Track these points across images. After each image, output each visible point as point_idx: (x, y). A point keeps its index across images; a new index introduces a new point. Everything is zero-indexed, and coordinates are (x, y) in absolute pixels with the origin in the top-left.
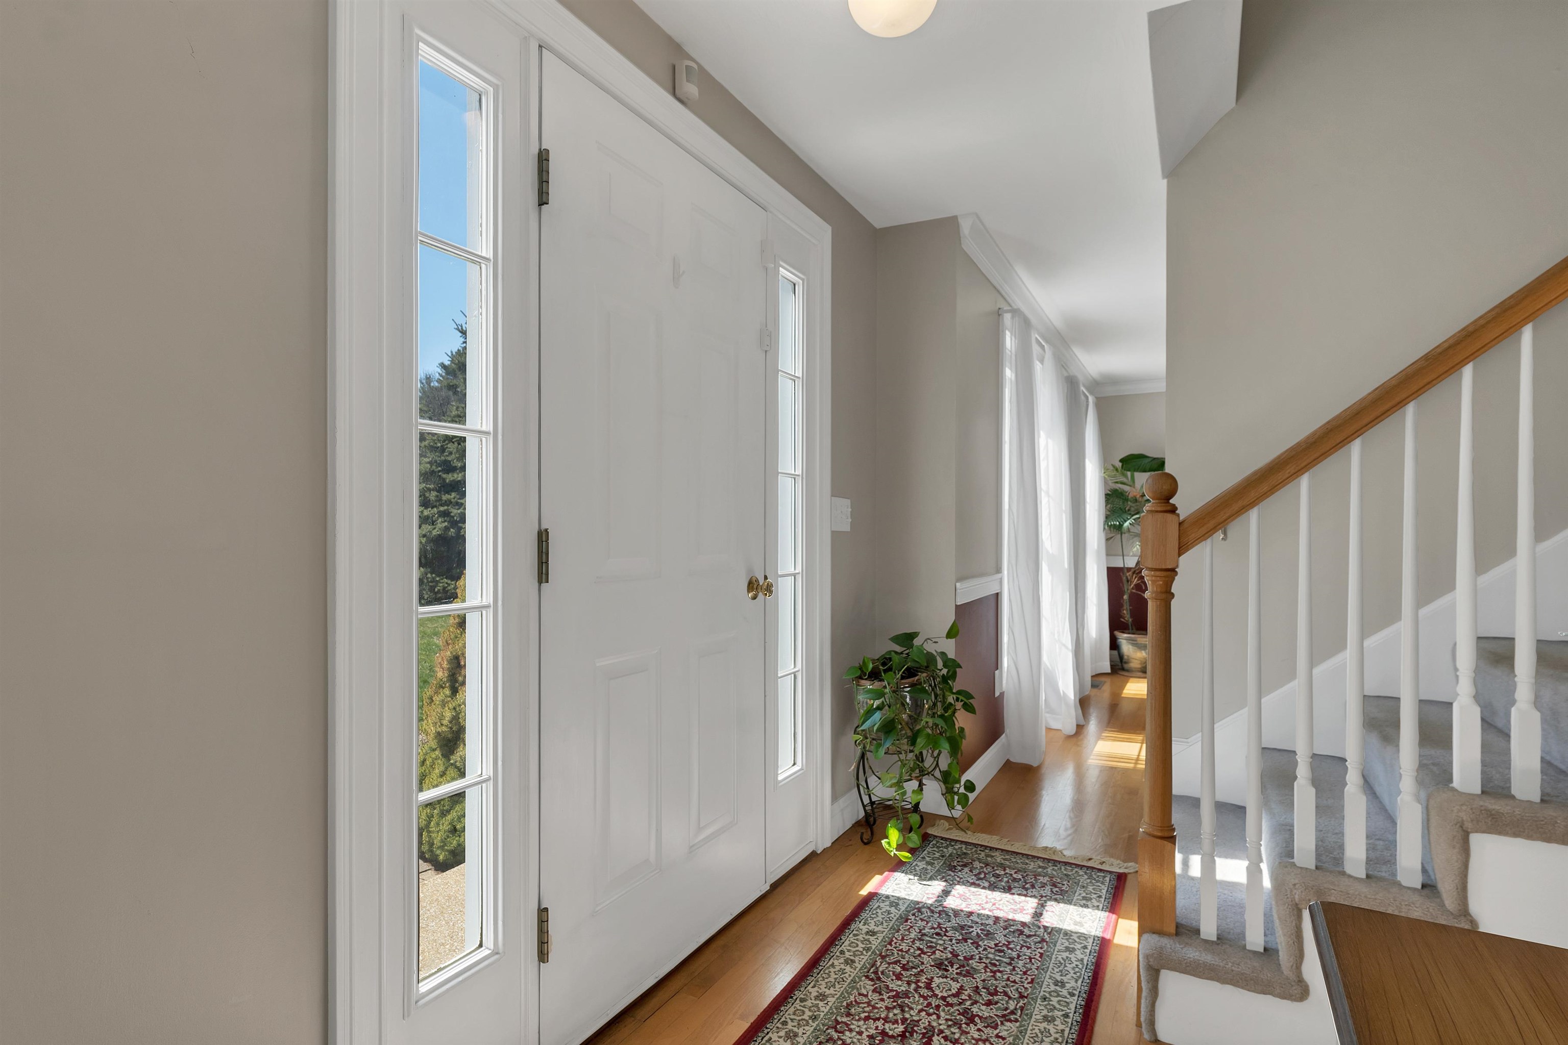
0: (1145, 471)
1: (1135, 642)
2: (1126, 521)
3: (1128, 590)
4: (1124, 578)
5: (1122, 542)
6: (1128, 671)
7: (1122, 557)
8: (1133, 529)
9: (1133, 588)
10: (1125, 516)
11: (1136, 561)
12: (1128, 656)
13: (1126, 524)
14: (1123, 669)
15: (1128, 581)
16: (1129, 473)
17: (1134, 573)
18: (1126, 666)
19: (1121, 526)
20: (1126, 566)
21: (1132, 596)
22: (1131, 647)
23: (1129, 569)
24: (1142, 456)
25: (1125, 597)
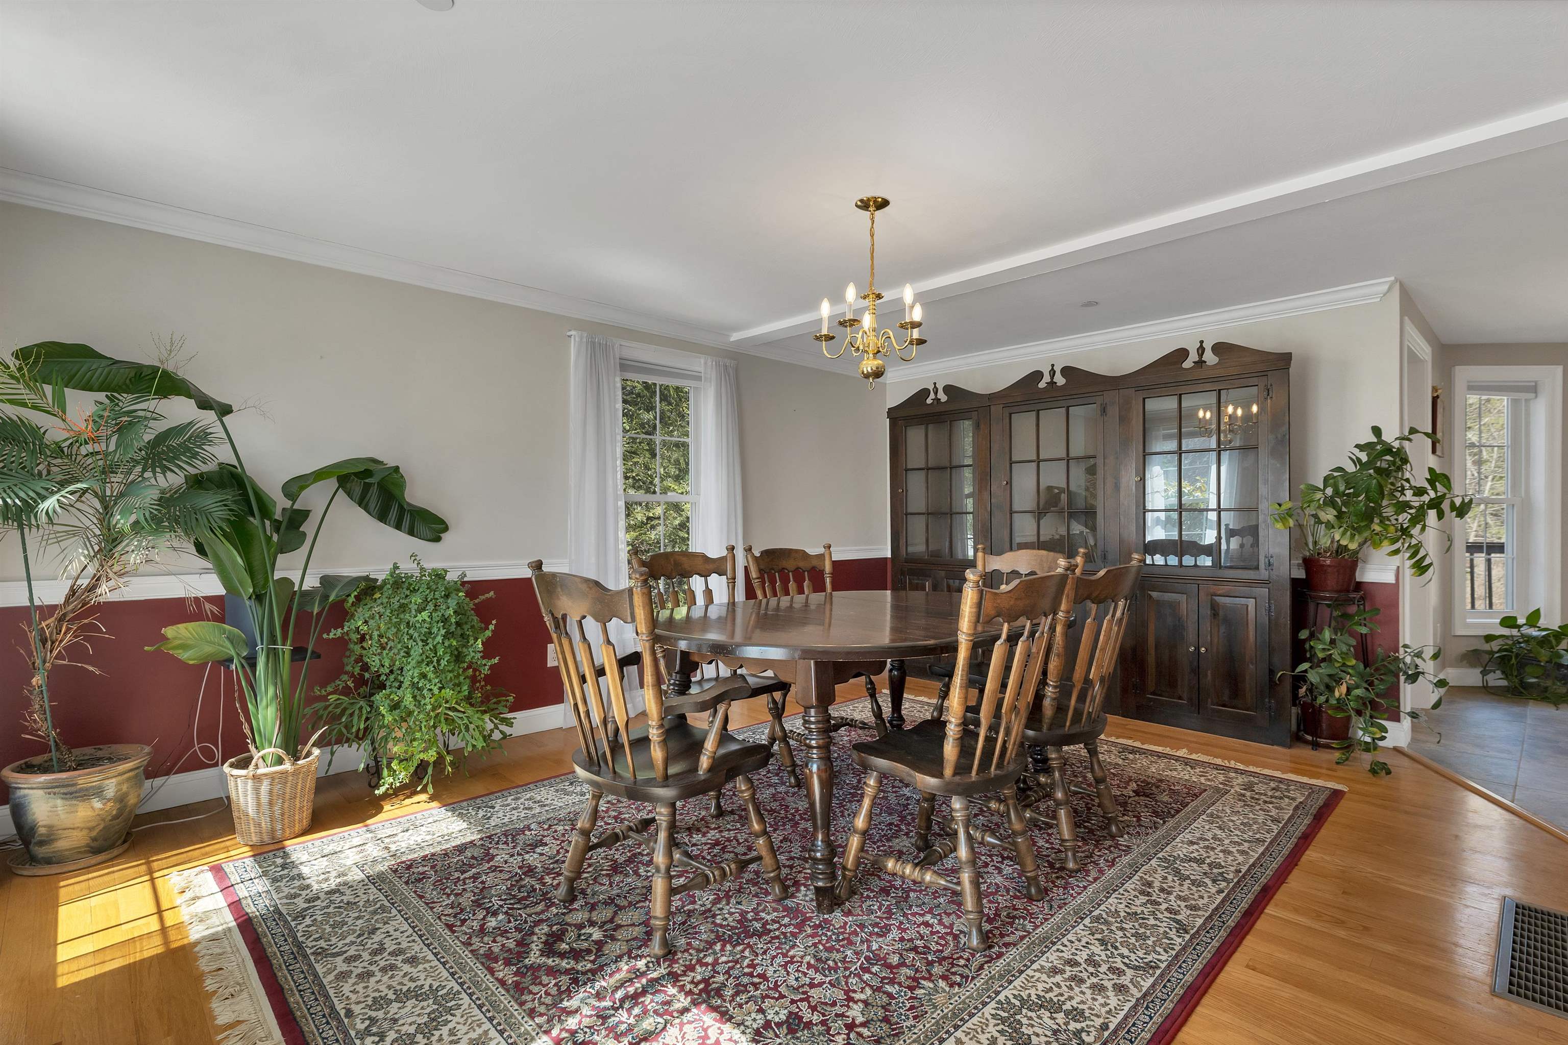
0: (88, 387)
1: (73, 789)
2: (44, 498)
3: (44, 662)
4: (33, 635)
5: (25, 550)
6: (48, 861)
7: (26, 583)
8: (64, 517)
9: (59, 656)
10: (39, 486)
11: (66, 591)
12: (50, 827)
13: (51, 503)
14: (33, 860)
15: (44, 641)
16: (48, 389)
17: (61, 620)
18: (41, 852)
19: (29, 508)
20: (37, 602)
21: (55, 675)
22: (59, 802)
23: (48, 611)
24: (84, 352)
25: (37, 680)
